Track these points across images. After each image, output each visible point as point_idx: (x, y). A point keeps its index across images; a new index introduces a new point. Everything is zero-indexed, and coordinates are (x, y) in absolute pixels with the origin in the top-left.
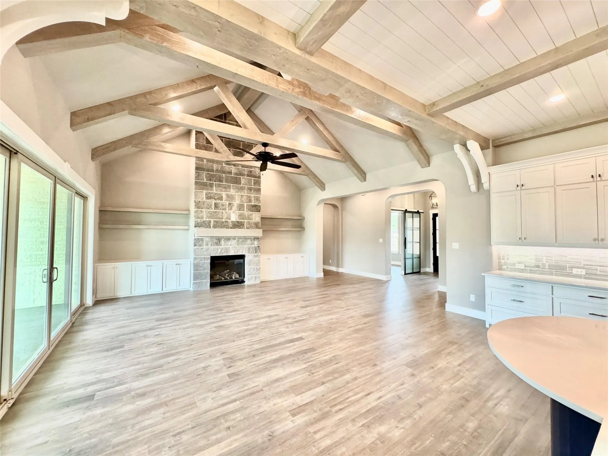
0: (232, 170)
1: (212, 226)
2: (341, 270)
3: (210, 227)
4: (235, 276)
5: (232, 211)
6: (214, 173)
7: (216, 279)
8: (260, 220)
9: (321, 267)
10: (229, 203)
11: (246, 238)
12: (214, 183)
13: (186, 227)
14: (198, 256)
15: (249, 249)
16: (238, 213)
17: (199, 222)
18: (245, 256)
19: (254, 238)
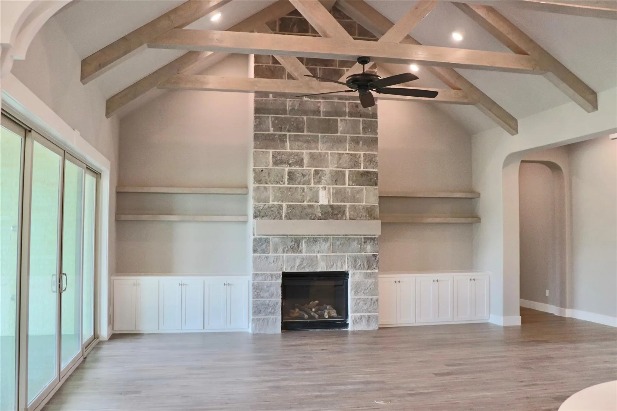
0: (319, 107)
1: (283, 216)
2: (568, 313)
3: (281, 217)
4: (329, 313)
5: (322, 186)
6: (288, 116)
7: (293, 315)
8: (378, 201)
9: (516, 302)
10: (315, 171)
11: (349, 238)
12: (288, 134)
13: (241, 218)
14: (261, 270)
15: (355, 261)
16: (333, 188)
17: (261, 208)
18: (348, 275)
19: (365, 238)
